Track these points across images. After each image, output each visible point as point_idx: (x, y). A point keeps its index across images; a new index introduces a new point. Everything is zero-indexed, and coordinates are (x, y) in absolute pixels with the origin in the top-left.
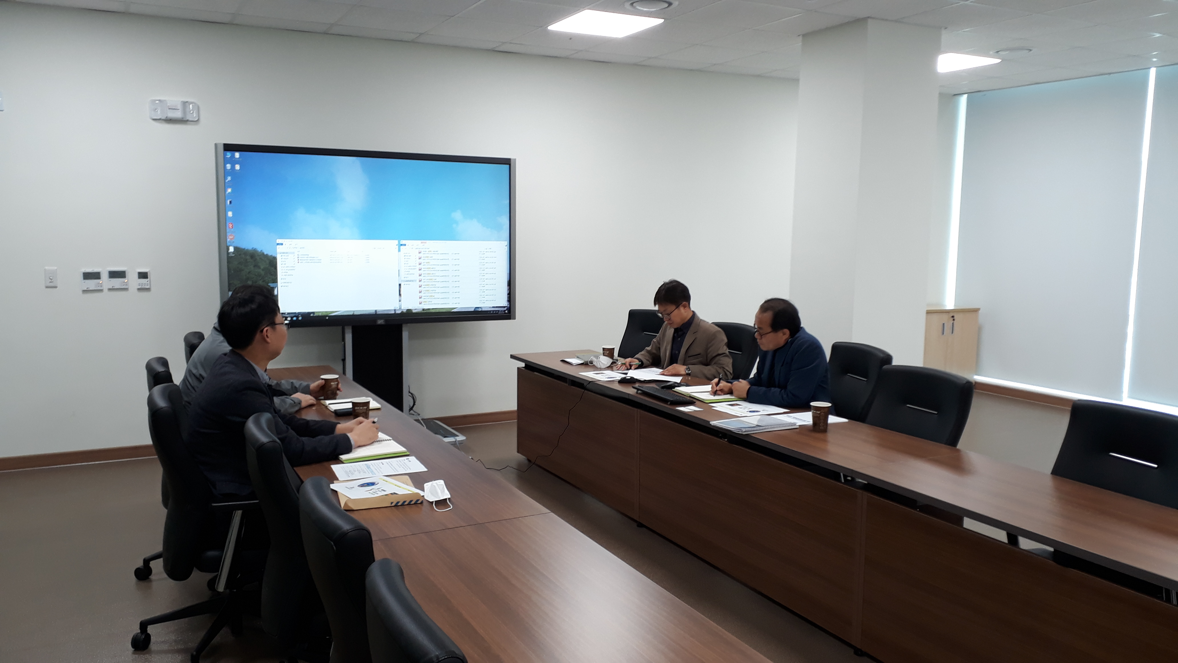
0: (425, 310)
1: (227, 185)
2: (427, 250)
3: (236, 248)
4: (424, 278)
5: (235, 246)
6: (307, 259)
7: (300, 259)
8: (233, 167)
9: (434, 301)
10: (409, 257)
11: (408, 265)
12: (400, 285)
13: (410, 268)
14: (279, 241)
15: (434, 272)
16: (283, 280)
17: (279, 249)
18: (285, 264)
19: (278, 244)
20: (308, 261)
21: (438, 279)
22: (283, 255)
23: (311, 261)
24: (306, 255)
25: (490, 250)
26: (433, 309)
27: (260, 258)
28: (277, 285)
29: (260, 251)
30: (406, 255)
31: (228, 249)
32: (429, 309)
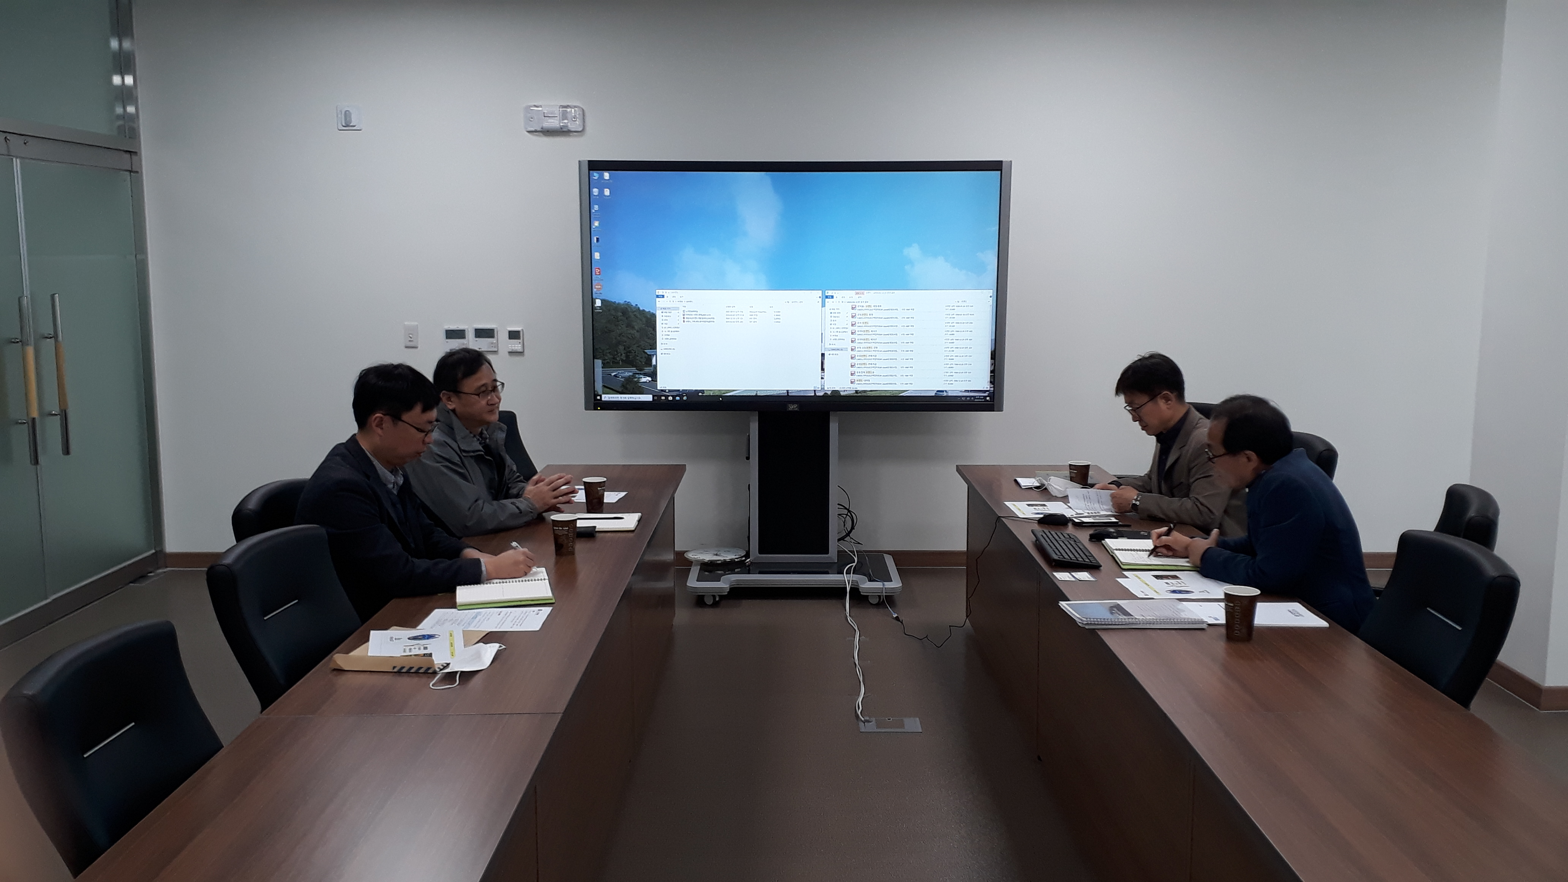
0: (860, 393)
1: (592, 216)
2: (864, 304)
3: (603, 301)
4: (859, 345)
5: (603, 298)
6: (695, 316)
7: (685, 317)
8: (601, 192)
9: (872, 380)
10: (836, 315)
11: (835, 327)
12: (823, 355)
13: (838, 330)
14: (660, 292)
15: (874, 337)
16: (663, 345)
17: (660, 303)
18: (667, 324)
19: (658, 296)
20: (696, 320)
21: (881, 347)
22: (664, 311)
23: (702, 320)
24: (694, 311)
25: (965, 304)
26: (871, 391)
27: (635, 315)
28: (656, 352)
29: (634, 305)
30: (833, 311)
31: (593, 302)
32: (865, 391)
